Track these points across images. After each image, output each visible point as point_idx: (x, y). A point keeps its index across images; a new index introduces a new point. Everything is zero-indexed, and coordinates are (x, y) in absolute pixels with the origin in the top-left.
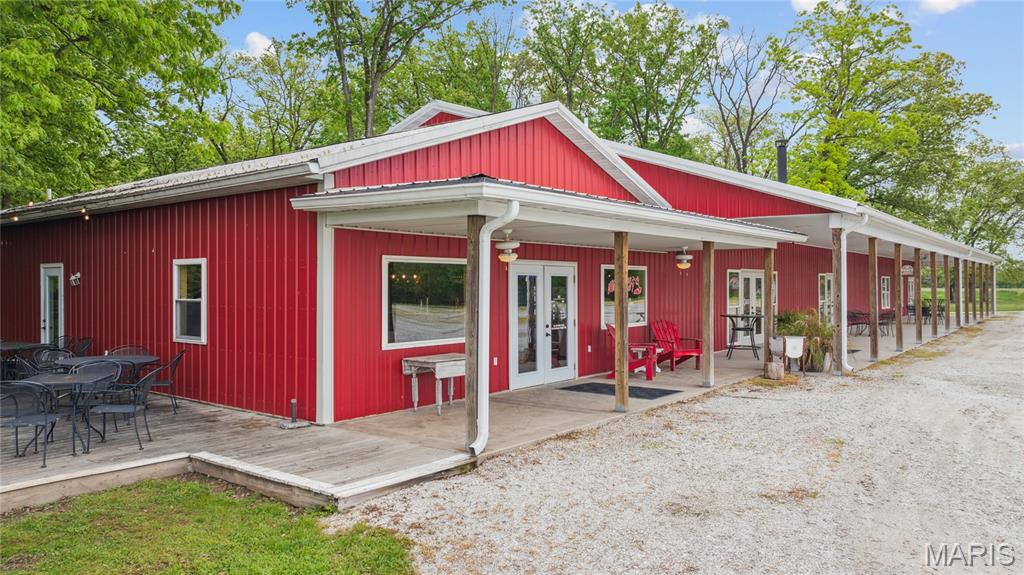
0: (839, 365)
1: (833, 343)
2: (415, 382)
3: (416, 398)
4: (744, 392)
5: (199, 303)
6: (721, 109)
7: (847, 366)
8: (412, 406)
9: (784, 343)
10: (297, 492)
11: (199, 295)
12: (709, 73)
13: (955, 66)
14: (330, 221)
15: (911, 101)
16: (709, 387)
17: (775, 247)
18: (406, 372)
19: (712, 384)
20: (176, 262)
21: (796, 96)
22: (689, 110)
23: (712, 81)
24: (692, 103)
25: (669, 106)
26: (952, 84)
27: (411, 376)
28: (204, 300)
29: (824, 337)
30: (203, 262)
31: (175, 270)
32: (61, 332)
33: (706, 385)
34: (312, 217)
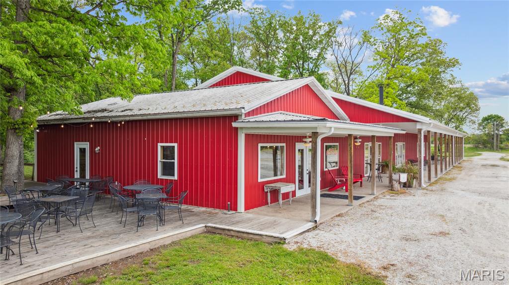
0: (420, 185)
1: (418, 176)
2: (269, 194)
3: (269, 201)
4: (388, 197)
5: (174, 162)
6: (337, 62)
7: (424, 185)
8: (268, 204)
9: (400, 177)
10: (265, 237)
11: (173, 159)
12: (332, 45)
13: (443, 45)
14: (245, 131)
15: (424, 60)
16: (374, 195)
17: (393, 136)
18: (266, 191)
19: (375, 193)
20: (160, 145)
21: (375, 58)
22: (322, 62)
23: (334, 48)
24: (324, 58)
25: (314, 60)
26: (441, 53)
27: (267, 192)
28: (176, 161)
29: (414, 173)
30: (175, 145)
31: (159, 148)
33: (373, 194)
34: (235, 129)
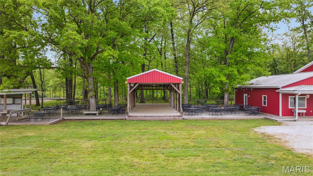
11: (265, 100)
20: (263, 96)
28: (266, 101)
30: (266, 96)
31: (263, 97)
32: (247, 104)
34: (279, 93)
